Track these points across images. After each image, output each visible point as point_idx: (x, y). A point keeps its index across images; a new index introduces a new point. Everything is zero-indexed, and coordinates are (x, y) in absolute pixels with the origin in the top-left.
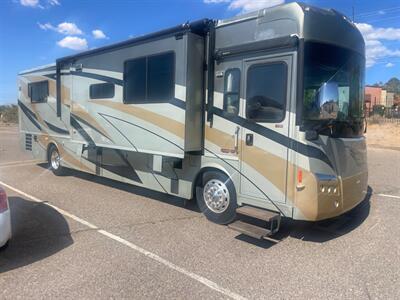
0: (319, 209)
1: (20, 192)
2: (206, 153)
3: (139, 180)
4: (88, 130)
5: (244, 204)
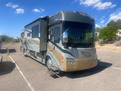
0: (67, 68)
1: (13, 60)
2: (47, 51)
3: (37, 58)
4: (27, 44)
5: (54, 66)
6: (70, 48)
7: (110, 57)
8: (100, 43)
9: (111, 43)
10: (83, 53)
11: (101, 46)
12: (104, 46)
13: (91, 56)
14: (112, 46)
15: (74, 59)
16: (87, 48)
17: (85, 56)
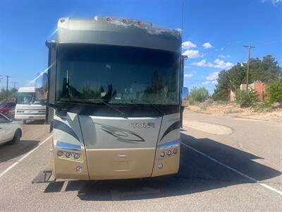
6: (72, 116)
13: (144, 140)
15: (79, 147)
16: (130, 118)
17: (120, 140)
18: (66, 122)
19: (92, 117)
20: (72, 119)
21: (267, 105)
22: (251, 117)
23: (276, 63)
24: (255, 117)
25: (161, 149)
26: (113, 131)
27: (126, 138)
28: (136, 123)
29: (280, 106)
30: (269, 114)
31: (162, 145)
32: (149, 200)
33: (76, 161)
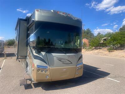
6: (43, 53)
7: (113, 65)
8: (108, 50)
9: (121, 49)
10: (60, 60)
11: (109, 53)
12: (113, 52)
13: (72, 63)
14: (121, 53)
15: (47, 67)
16: (67, 54)
17: (64, 63)
18: (41, 56)
19: (53, 54)
20: (44, 55)
21: (90, 48)
22: (85, 53)
23: (91, 32)
24: (87, 53)
25: (78, 66)
26: (61, 60)
27: (66, 62)
28: (69, 56)
29: (95, 49)
30: (91, 52)
31: (78, 65)
32: (74, 88)
33: (46, 73)
